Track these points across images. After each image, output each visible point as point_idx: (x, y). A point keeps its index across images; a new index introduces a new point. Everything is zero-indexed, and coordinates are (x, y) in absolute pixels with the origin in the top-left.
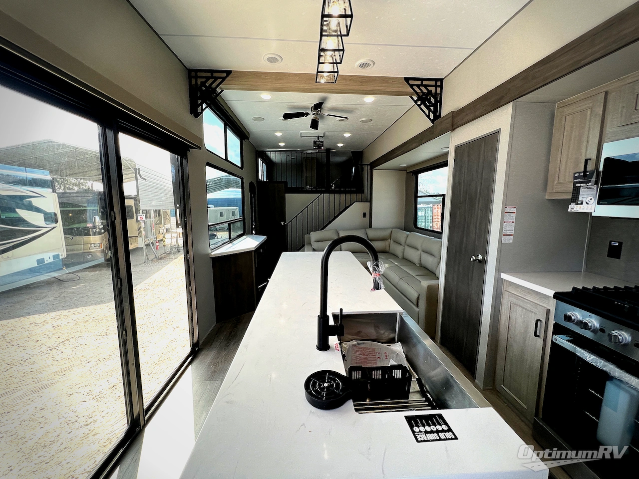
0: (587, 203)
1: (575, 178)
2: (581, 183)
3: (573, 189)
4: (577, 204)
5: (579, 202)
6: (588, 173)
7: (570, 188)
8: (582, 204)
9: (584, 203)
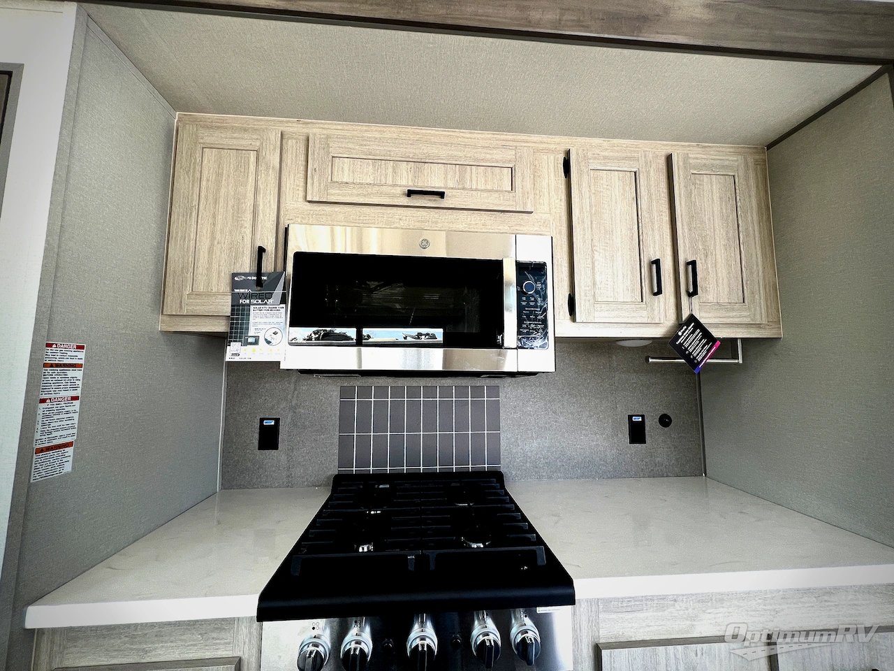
0: (269, 342)
1: (234, 284)
2: (250, 296)
3: (233, 310)
4: (246, 343)
5: (250, 340)
6: (265, 278)
7: (224, 306)
8: (256, 343)
9: (262, 341)
